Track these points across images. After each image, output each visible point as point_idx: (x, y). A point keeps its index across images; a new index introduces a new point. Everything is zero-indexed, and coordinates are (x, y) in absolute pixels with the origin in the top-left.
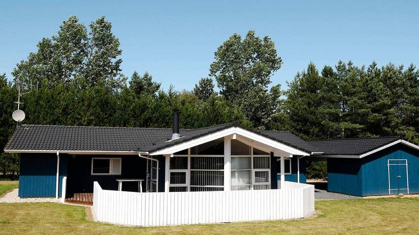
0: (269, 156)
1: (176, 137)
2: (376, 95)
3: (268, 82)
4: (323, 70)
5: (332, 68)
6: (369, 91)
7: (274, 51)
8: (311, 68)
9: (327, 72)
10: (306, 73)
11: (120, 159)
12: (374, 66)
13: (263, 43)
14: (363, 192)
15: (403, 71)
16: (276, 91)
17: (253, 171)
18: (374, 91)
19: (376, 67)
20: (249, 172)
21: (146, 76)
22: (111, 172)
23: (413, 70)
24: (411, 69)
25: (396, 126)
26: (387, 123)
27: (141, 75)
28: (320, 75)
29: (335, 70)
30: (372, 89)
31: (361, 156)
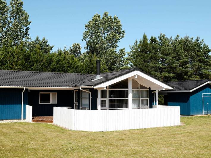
0: (148, 90)
1: (98, 77)
2: (180, 56)
3: (116, 46)
4: (151, 39)
5: (156, 38)
6: (177, 53)
7: (121, 26)
8: (145, 38)
9: (153, 40)
10: (142, 40)
11: (56, 93)
12: (178, 37)
13: (113, 20)
14: (191, 113)
15: (193, 41)
16: (122, 52)
17: (141, 99)
18: (179, 53)
19: (179, 38)
20: (139, 100)
21: (44, 39)
22: (51, 102)
23: (198, 40)
24: (197, 40)
25: (190, 76)
26: (186, 73)
27: (41, 39)
28: (149, 42)
29: (158, 39)
30: (178, 51)
31: (191, 91)
